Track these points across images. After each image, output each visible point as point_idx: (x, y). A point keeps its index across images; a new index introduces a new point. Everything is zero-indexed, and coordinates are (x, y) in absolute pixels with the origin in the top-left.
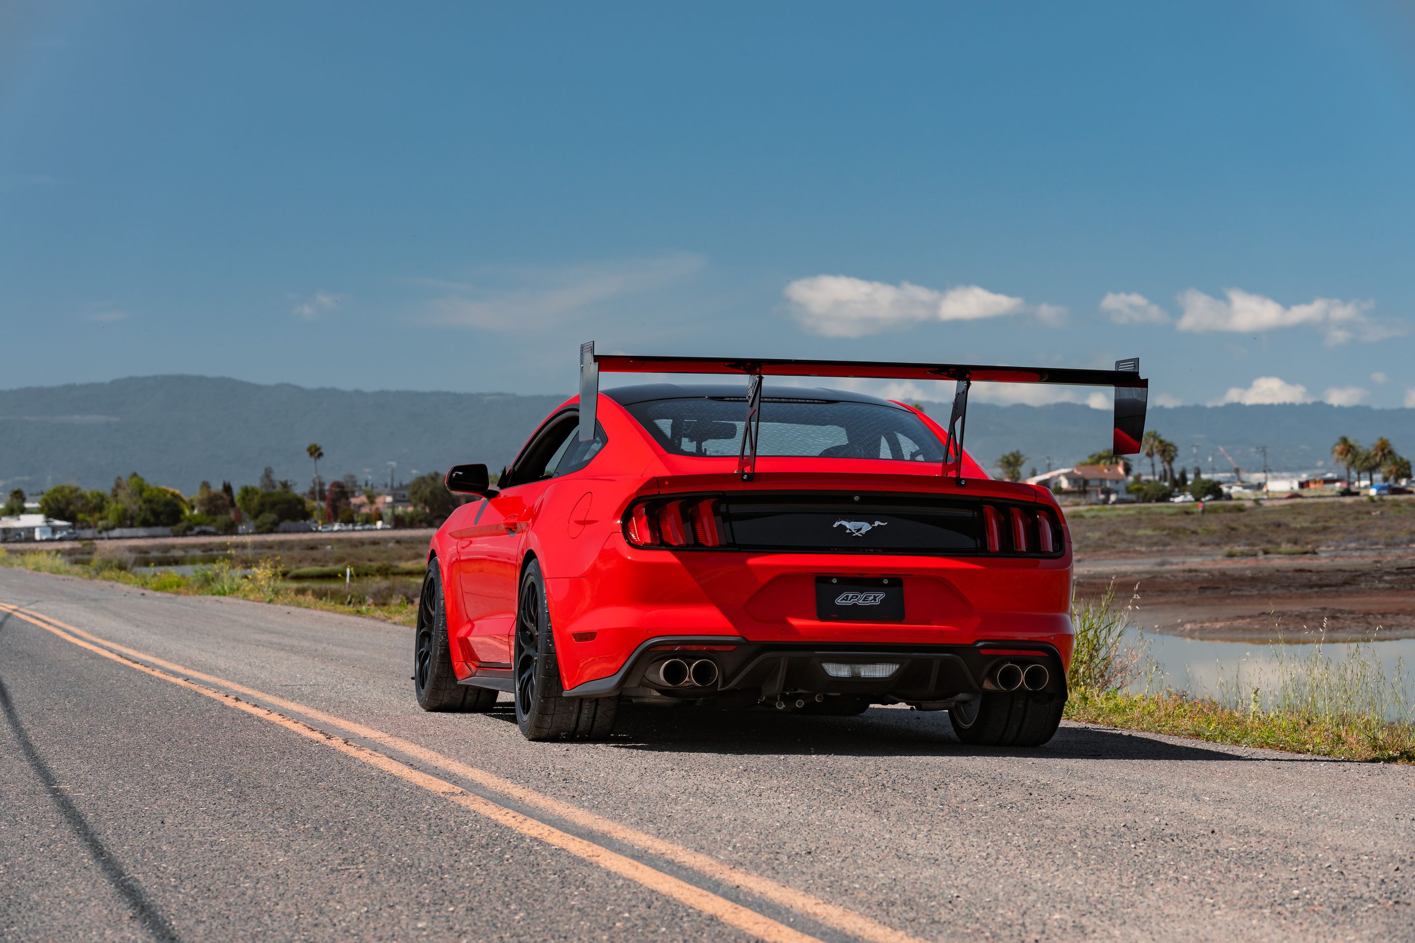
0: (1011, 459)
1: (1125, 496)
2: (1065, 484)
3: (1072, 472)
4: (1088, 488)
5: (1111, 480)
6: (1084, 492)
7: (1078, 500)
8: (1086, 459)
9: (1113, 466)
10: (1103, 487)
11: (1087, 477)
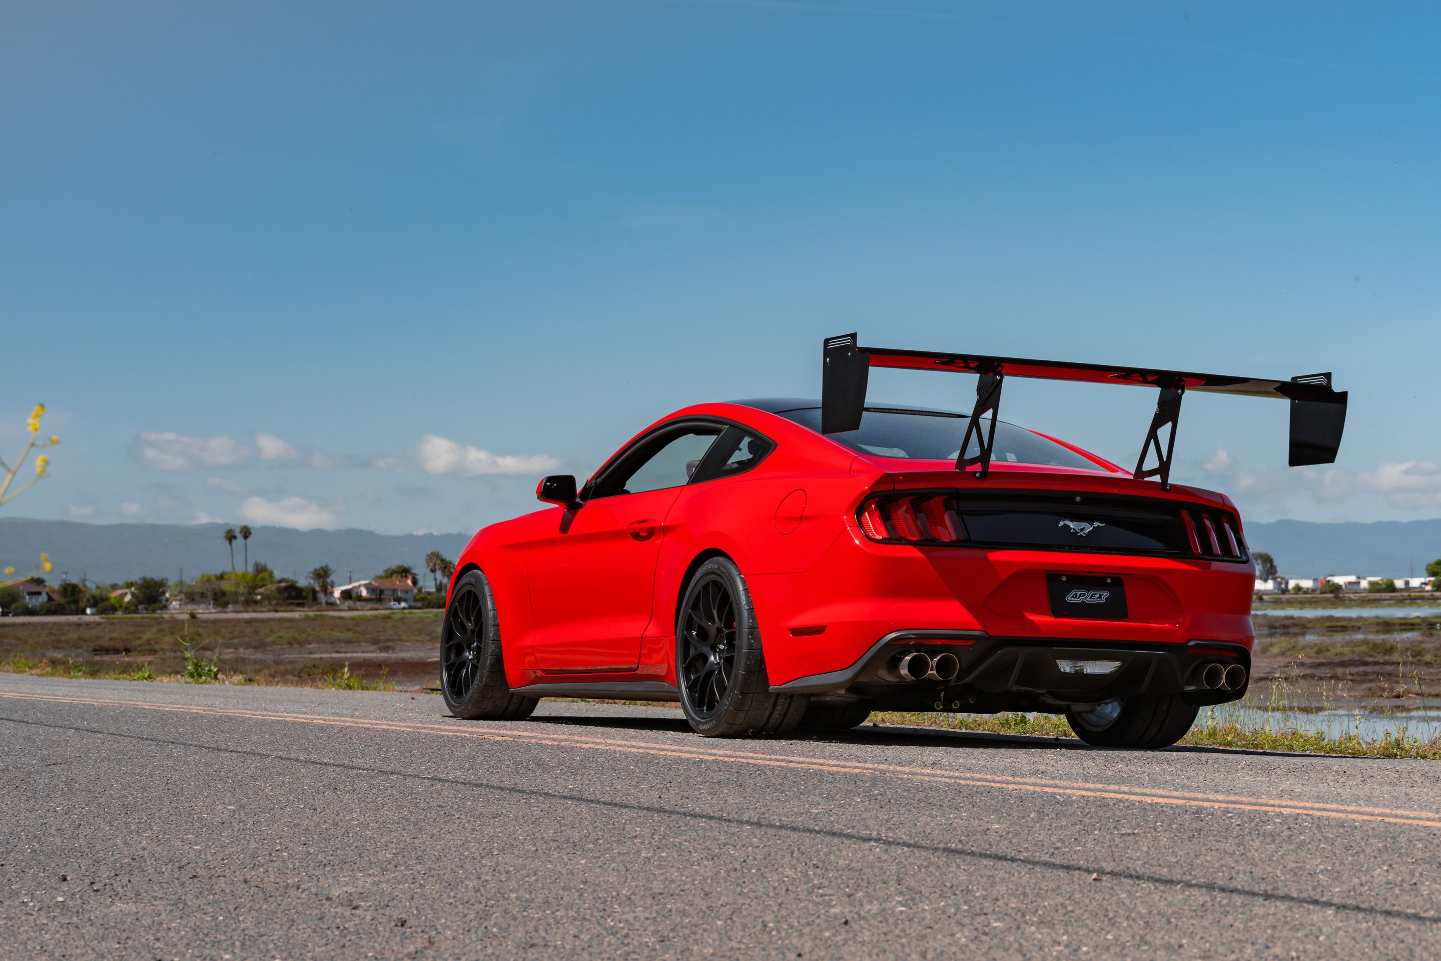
0: (322, 572)
1: (413, 604)
2: (364, 593)
3: (370, 584)
4: (383, 597)
5: (401, 591)
6: (380, 600)
7: (376, 606)
8: (381, 572)
9: (404, 579)
10: (395, 596)
11: (382, 588)
